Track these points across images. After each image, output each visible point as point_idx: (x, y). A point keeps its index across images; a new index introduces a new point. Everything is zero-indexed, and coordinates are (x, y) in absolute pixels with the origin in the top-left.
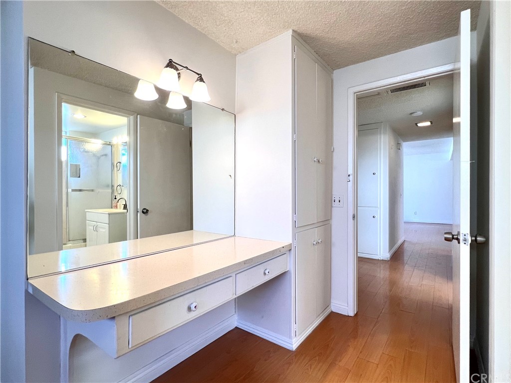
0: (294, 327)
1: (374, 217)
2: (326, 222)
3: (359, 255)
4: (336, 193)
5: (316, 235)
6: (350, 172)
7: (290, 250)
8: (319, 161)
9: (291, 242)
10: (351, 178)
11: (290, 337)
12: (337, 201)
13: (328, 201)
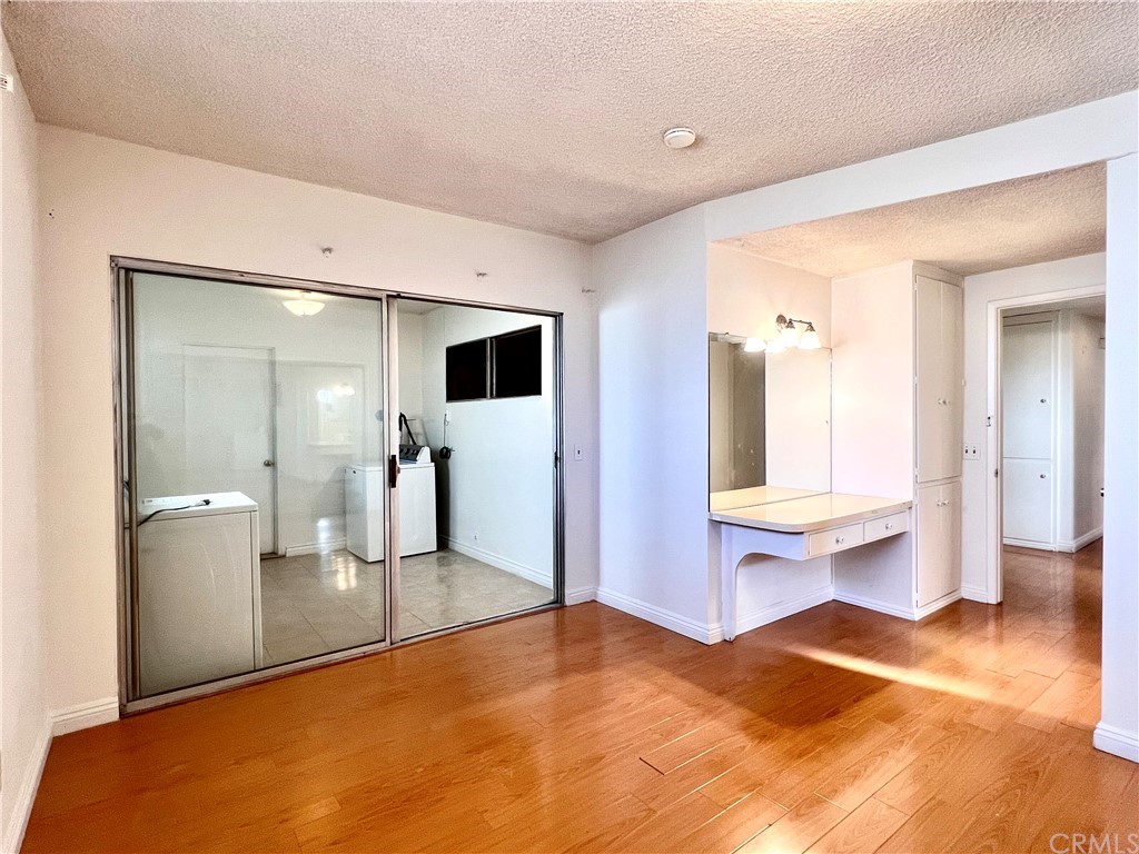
0: (915, 596)
1: (1042, 477)
2: (954, 480)
3: (1006, 541)
4: (969, 443)
5: (941, 494)
6: (991, 411)
7: (910, 508)
8: (944, 402)
9: (911, 499)
10: (992, 421)
11: (911, 607)
12: (971, 452)
13: (957, 451)
